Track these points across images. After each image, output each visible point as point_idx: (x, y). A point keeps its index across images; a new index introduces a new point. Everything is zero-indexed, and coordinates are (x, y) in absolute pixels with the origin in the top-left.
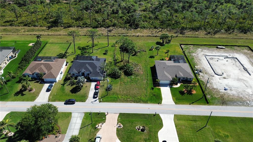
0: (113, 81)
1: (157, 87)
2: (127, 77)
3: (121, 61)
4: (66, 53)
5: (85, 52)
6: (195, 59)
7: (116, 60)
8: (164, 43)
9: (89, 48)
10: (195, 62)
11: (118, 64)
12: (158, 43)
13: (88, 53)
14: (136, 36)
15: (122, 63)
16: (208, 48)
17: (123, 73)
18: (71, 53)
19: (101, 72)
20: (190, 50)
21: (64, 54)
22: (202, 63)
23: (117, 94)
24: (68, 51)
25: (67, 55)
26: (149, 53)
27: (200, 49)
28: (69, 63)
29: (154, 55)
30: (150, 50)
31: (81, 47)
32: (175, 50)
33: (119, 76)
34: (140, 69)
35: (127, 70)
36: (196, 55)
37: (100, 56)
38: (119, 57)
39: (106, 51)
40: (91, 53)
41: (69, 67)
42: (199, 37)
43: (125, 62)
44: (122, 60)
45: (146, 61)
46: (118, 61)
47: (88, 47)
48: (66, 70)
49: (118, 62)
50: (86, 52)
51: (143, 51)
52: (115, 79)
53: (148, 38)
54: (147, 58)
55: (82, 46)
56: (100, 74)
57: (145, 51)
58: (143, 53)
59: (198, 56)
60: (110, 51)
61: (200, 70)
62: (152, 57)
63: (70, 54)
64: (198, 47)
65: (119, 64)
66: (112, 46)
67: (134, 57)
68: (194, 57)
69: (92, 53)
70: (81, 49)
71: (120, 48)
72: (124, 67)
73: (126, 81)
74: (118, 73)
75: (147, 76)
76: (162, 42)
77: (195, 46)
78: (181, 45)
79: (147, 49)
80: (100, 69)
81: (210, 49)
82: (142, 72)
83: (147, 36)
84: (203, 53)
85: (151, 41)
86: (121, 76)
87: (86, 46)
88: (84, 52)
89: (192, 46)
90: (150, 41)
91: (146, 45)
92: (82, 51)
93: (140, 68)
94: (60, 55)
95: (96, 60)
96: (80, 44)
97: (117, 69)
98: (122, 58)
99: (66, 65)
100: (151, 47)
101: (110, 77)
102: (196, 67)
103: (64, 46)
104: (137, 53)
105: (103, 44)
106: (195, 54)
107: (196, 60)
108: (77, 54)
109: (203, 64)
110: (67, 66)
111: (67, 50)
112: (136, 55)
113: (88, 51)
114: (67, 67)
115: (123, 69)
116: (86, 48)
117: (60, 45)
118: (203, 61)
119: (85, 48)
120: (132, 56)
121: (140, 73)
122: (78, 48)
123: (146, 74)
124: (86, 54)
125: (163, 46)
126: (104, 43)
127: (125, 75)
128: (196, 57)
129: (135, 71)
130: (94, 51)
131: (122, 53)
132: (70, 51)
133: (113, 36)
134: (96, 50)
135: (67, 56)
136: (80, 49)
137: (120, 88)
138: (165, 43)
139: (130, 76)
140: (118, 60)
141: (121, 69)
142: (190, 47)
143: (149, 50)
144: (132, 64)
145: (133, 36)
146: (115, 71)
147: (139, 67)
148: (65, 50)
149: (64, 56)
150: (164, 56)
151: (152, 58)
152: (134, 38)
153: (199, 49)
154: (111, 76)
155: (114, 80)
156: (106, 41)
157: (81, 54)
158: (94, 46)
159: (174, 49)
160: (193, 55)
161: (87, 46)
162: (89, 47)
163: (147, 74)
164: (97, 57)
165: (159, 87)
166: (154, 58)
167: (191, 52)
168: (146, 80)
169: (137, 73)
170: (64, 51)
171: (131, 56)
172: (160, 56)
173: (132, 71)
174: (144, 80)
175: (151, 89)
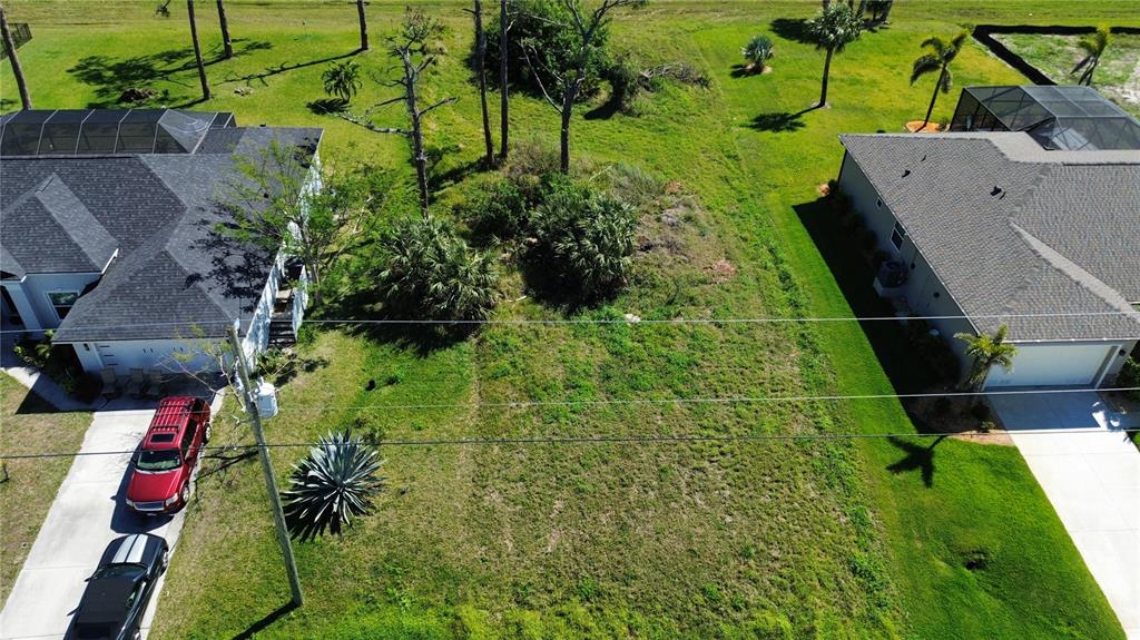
0: (392, 381)
1: (971, 437)
2: (567, 316)
3: (486, 164)
11: (453, 194)
13: (162, 101)
15: (496, 178)
17: (518, 276)
26: (733, 96)
30: (739, 72)
33: (467, 315)
34: (692, 230)
35: (559, 235)
39: (340, 78)
43: (524, 171)
44: (496, 151)
45: (735, 157)
46: (451, 162)
49: (456, 175)
50: (141, 96)
51: (683, 80)
52: (423, 352)
54: (736, 129)
57: (704, 82)
58: (682, 94)
62: (774, 122)
67: (607, 123)
73: (557, 374)
74: (452, 271)
75: (782, 295)
79: (707, 63)
82: (723, 264)
86: (488, 306)
88: (120, 95)
91: (695, 38)
92: (103, 92)
93: (688, 219)
98: (496, 135)
100: (751, 49)
101: (356, 333)
104: (632, 92)
112: (629, 113)
115: (505, 236)
120: (589, 116)
121: (704, 274)
126: (327, 32)
127: (537, 300)
129: (648, 248)
134: (248, 78)
139: (592, 303)
141: (484, 231)
143: (730, 70)
154: (374, 315)
155: (400, 363)
158: (227, 54)
165: (997, 437)
172: (850, 108)
173: (614, 251)
174: (772, 352)
175: (896, 468)
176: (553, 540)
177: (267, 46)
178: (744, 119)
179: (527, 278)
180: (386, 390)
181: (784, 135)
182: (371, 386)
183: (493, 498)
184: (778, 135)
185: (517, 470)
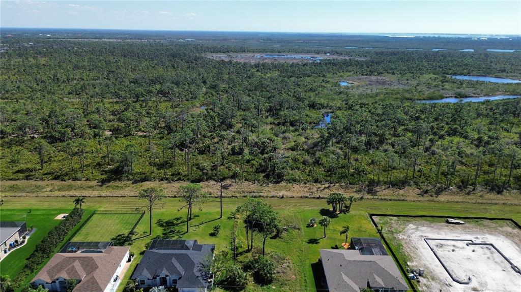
2: (261, 287)
3: (248, 251)
4: (132, 233)
5: (171, 232)
6: (405, 245)
7: (237, 248)
8: (336, 211)
9: (181, 223)
10: (406, 254)
11: (240, 258)
12: (324, 212)
13: (177, 232)
14: (278, 197)
15: (249, 255)
16: (428, 222)
17: (253, 278)
18: (142, 233)
19: (202, 276)
20: (392, 227)
21: (128, 237)
22: (421, 255)
24: (136, 230)
25: (134, 237)
26: (305, 233)
27: (411, 226)
28: (135, 257)
29: (316, 237)
30: (308, 226)
31: (164, 221)
32: (361, 227)
33: (243, 285)
34: (288, 269)
35: (260, 270)
36: (405, 237)
37: (203, 240)
38: (242, 241)
39: (217, 229)
40: (184, 234)
41: (135, 265)
42: (406, 201)
43: (255, 253)
44: (250, 248)
45: (302, 251)
46: (240, 250)
47: (179, 221)
48: (128, 272)
49: (241, 254)
50: (173, 231)
51: (295, 228)
53: (302, 200)
54: (304, 243)
55: (166, 219)
56: (201, 280)
57: (299, 229)
58: (294, 233)
59: (410, 240)
60: (225, 227)
61: (420, 271)
62: (313, 241)
63: (138, 236)
64: (407, 221)
65: (244, 256)
66: (229, 218)
67: (275, 240)
68: (403, 242)
69: (186, 234)
70: (165, 224)
71: (245, 222)
72: (253, 264)
74: (240, 277)
75: (304, 284)
76: (331, 209)
77: (402, 218)
78: (371, 216)
79: (301, 223)
80: (201, 268)
81: (432, 225)
82: (294, 276)
83: (301, 197)
84: (419, 233)
85: (310, 208)
86: (246, 284)
87: (174, 219)
88: (169, 230)
89: (395, 218)
90: (307, 208)
91: (300, 215)
92: (164, 230)
93: (288, 266)
94: (118, 238)
95: (192, 250)
96: (163, 214)
97: (239, 268)
98: (250, 243)
99: (129, 260)
100: (311, 221)
101: (222, 288)
102: (408, 263)
103: (128, 219)
104: (281, 232)
105: (210, 214)
106: (403, 236)
107: (408, 250)
108: (154, 235)
109: (423, 257)
110: (130, 263)
111: (134, 228)
112: (280, 238)
113: (177, 228)
114: (131, 265)
115: (251, 269)
116: (175, 222)
117: (122, 216)
118: (422, 250)
119: (172, 223)
120: (271, 238)
121: (288, 279)
122: (158, 222)
123: (303, 280)
124: (173, 235)
125: (335, 219)
126: (212, 211)
127: (256, 283)
128: (406, 243)
129: (278, 273)
130: (191, 230)
131: (250, 232)
132: (140, 229)
133: (233, 196)
134: (195, 226)
135: (132, 241)
136: (162, 225)
138: (338, 212)
139: (266, 284)
140: (241, 247)
141: (246, 268)
142: (392, 220)
143: (306, 225)
144: (272, 257)
145: (273, 197)
146: (234, 274)
147: (287, 264)
148: (131, 227)
149: (126, 241)
150: (339, 240)
151: (313, 244)
152: (274, 200)
153: (411, 225)
154: (225, 285)
156: (217, 208)
157: (162, 236)
158: (190, 219)
159: (359, 225)
160: (400, 238)
161: (177, 219)
162: (181, 220)
163: (305, 280)
164: (196, 241)
166: (317, 243)
167: (394, 231)
169: (281, 277)
170: (127, 229)
171: (268, 238)
172: (330, 238)
173: (271, 274)
177: (198, 216)
178: (307, 240)
179: (254, 278)
181: (315, 245)
184: (313, 245)
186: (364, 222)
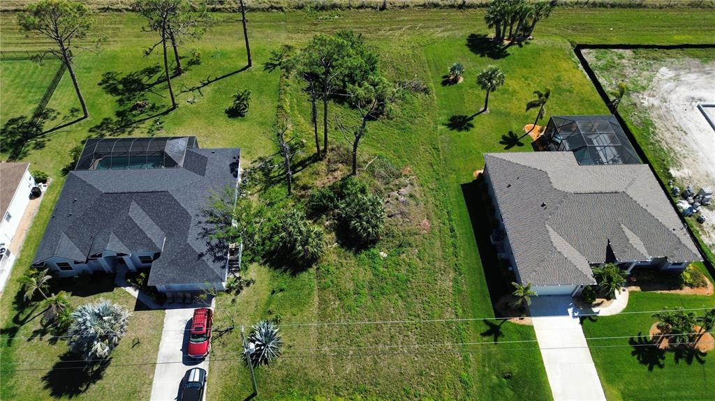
0: (282, 290)
1: (516, 320)
2: (355, 255)
3: (318, 156)
4: (41, 113)
5: (135, 108)
6: (658, 124)
7: (293, 150)
8: (502, 40)
9: (159, 82)
10: (665, 147)
11: (301, 177)
12: (478, 45)
13: (153, 108)
14: (372, 8)
15: (322, 167)
16: (697, 61)
17: (333, 234)
18: (67, 112)
19: (212, 249)
20: (625, 76)
21: (32, 124)
22: (695, 147)
23: (308, 382)
24: (51, 104)
25: (48, 125)
26: (440, 103)
27: (665, 72)
28: (50, 180)
29: (467, 110)
30: (446, 82)
31: (120, 77)
32: (559, 79)
34: (412, 202)
36: (656, 103)
37: (211, 128)
38: (299, 128)
40: (166, 113)
41: (50, 205)
42: (645, 6)
43: (335, 162)
45: (438, 149)
46: (301, 155)
47: (155, 78)
48: (34, 225)
49: (303, 164)
50: (140, 106)
51: (416, 89)
52: (294, 274)
53: (428, 14)
54: (440, 127)
55: (123, 70)
56: (210, 263)
57: (426, 91)
58: (415, 100)
59: (668, 110)
60: (261, 92)
61: (701, 191)
62: (459, 123)
63: (59, 121)
64: (654, 59)
65: (308, 170)
66: (269, 67)
67: (375, 123)
68: (653, 116)
69: (172, 113)
73: (350, 286)
75: (450, 241)
76: (492, 34)
77: (642, 51)
78: (578, 49)
79: (430, 74)
80: (209, 226)
81: (708, 68)
82: (425, 221)
83: (424, 6)
84: (684, 92)
85: (446, 34)
86: (321, 251)
87: (142, 72)
88: (130, 105)
89: (628, 53)
90: (438, 34)
91: (426, 51)
92: (121, 102)
93: (411, 195)
94: (10, 128)
95: (185, 166)
96: (114, 58)
98: (321, 133)
99: (35, 194)
100: (453, 69)
102: (673, 172)
103: (33, 73)
105: (224, 55)
106: (651, 99)
107: (667, 135)
108: (94, 119)
109: (701, 154)
110: (39, 200)
111: (46, 99)
112: (386, 116)
113: (150, 98)
114: (42, 207)
116: (145, 80)
117: (18, 65)
118: (697, 135)
119: (138, 82)
121: (414, 228)
122: (104, 82)
123: (447, 230)
124: (143, 116)
125: (501, 60)
126: (228, 48)
127: (342, 246)
128: (660, 117)
129: (391, 216)
130: (182, 100)
131: (320, 104)
132: (63, 100)
133: (272, 7)
134: (192, 90)
135: (43, 135)
136: (113, 90)
137: (320, 341)
138: (506, 42)
140: (303, 146)
142: (621, 57)
143: (441, 80)
145: (362, 7)
147: (408, 189)
148: (39, 97)
149: (27, 136)
150: (517, 117)
151: (460, 130)
152: (368, 17)
153: (663, 70)
155: (284, 280)
157: (115, 119)
158: (178, 72)
159: (556, 75)
160: (646, 104)
161: (150, 71)
162: (159, 75)
163: (452, 230)
164: (192, 141)
165: (527, 321)
166: (468, 127)
167: (631, 86)
168: (452, 275)
169: (399, 226)
170: (30, 102)
172: (498, 113)
174: (442, 274)
175: (484, 335)
176: (349, 367)
177: (198, 62)
178: (445, 119)
180: (280, 294)
181: (464, 133)
182: (273, 292)
183: (325, 349)
184: (460, 133)
185: (335, 336)
186: (564, 65)
